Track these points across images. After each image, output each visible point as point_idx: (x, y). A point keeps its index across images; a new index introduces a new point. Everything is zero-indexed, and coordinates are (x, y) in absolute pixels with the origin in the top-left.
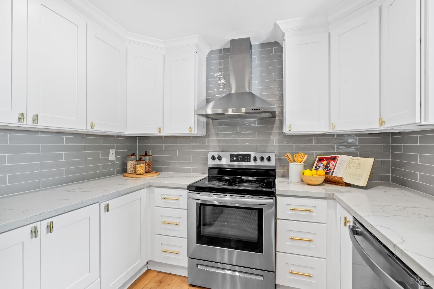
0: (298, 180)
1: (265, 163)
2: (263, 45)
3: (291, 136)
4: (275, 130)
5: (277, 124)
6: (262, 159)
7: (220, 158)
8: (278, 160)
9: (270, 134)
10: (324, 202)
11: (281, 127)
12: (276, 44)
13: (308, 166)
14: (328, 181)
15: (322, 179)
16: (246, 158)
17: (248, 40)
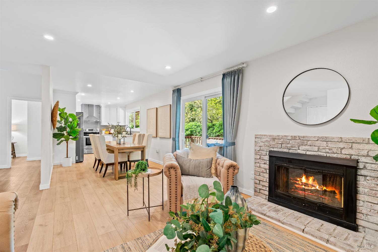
0: (104, 133)
1: (97, 131)
2: (96, 106)
3: (103, 125)
4: (99, 124)
5: (99, 123)
6: (96, 130)
7: (86, 130)
8: (100, 130)
9: (97, 125)
10: (109, 136)
11: (100, 124)
12: (99, 106)
13: (106, 131)
14: (110, 134)
15: (108, 133)
16: (92, 130)
17: (93, 105)
